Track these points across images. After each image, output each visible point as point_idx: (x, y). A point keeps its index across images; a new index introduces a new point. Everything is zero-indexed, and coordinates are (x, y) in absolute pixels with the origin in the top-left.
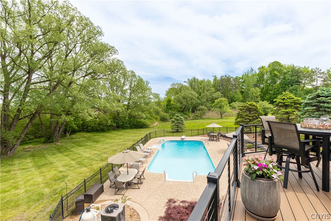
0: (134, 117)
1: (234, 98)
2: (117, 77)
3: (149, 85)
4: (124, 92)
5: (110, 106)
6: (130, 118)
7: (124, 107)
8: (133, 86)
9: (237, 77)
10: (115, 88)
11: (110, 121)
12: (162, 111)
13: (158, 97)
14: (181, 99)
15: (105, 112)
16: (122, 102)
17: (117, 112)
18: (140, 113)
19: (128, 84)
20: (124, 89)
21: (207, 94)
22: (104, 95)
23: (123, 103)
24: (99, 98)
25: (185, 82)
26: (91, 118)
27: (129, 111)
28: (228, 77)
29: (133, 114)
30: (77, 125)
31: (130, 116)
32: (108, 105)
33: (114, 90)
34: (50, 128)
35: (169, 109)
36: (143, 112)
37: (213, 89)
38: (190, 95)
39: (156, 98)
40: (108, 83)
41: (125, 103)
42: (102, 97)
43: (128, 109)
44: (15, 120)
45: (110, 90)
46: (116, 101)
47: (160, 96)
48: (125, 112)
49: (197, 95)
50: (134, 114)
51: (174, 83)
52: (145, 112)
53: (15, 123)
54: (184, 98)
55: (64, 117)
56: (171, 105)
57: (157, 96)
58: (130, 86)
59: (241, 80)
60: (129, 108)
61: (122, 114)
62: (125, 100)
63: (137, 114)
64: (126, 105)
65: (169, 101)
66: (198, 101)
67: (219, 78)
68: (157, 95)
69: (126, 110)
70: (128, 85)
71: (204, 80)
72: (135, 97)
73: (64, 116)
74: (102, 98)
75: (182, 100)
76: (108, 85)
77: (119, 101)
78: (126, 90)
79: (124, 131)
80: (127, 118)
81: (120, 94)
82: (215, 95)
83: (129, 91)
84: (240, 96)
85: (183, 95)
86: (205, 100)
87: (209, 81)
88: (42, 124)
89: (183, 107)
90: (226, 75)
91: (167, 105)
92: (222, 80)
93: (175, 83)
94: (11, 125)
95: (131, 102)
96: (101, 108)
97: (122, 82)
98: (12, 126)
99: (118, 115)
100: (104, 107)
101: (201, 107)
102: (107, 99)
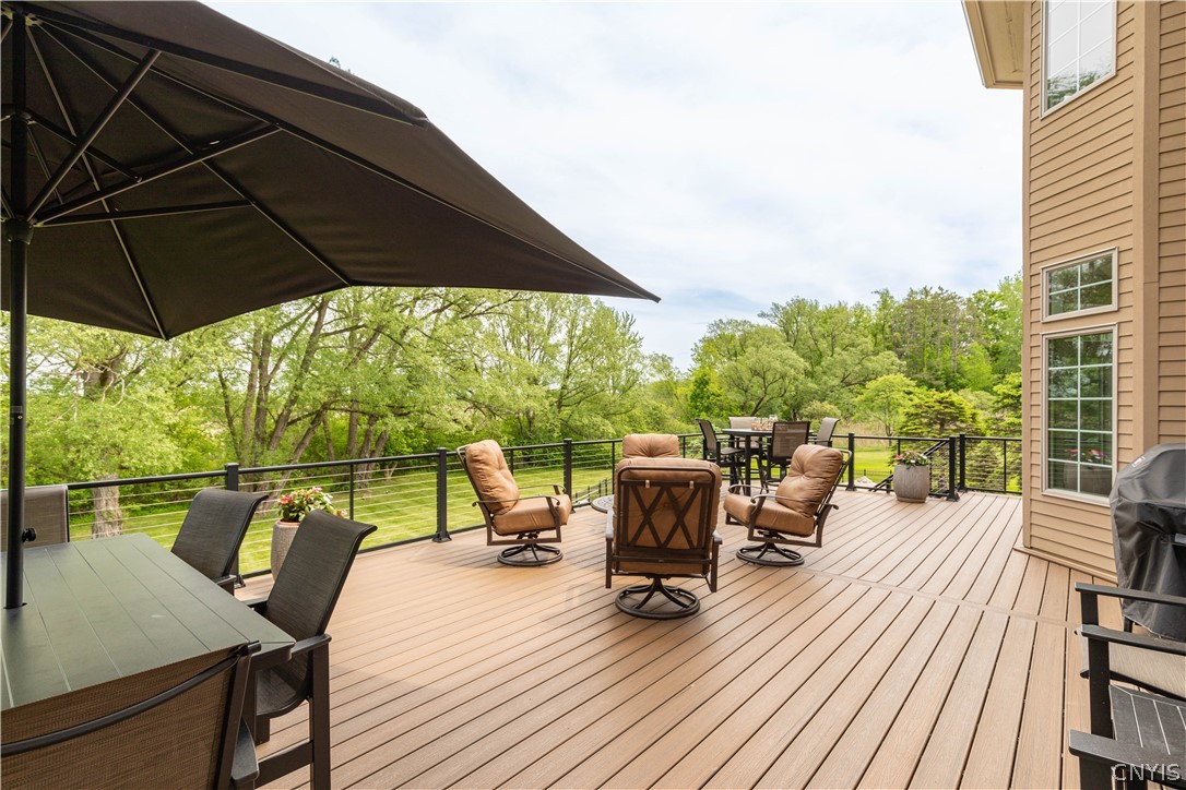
0: (579, 432)
1: (958, 375)
2: (532, 306)
3: (633, 329)
4: (549, 352)
5: (507, 396)
6: (564, 434)
7: (547, 398)
8: (578, 333)
9: (980, 292)
10: (522, 339)
11: (506, 438)
12: (674, 415)
13: (667, 367)
14: (746, 376)
15: (492, 413)
16: (545, 384)
17: (528, 413)
18: (598, 420)
19: (564, 326)
20: (552, 341)
21: (844, 361)
22: (490, 362)
23: (546, 388)
24: (476, 370)
25: (762, 315)
26: (457, 427)
27: (566, 411)
28: (937, 295)
29: (576, 422)
30: (414, 448)
31: (567, 428)
32: (503, 393)
33: (519, 345)
34: (348, 451)
35: (701, 411)
36: (606, 416)
37: (868, 343)
38: (777, 364)
39: (660, 371)
40: (504, 323)
41: (552, 387)
42: (485, 366)
43: (560, 405)
44: (281, 425)
45: (509, 345)
46: (525, 382)
47: (673, 365)
48: (550, 416)
49: (803, 364)
50: (578, 423)
51: (721, 321)
52: (618, 418)
53: (279, 433)
54: (755, 373)
55: (391, 420)
56: (708, 398)
57: (663, 363)
58: (570, 332)
59: (997, 304)
60: (564, 402)
61: (541, 421)
62: (553, 376)
63: (586, 422)
64: (553, 393)
65: (702, 383)
66: (810, 385)
67: (900, 296)
68: (663, 360)
69: (555, 408)
70: (565, 330)
71: (842, 308)
72: (584, 369)
73: (393, 418)
74: (483, 369)
75: (750, 381)
76: (503, 330)
77: (535, 381)
78: (557, 346)
79: (547, 473)
80: (555, 435)
81: (537, 358)
82: (873, 364)
83: (565, 350)
84: (985, 367)
85: (750, 363)
86: (836, 382)
87: (859, 311)
88: (328, 440)
89: (751, 406)
90: (928, 288)
91: (695, 397)
92: (911, 304)
93: (725, 321)
94: (271, 436)
95: (571, 384)
96: (481, 400)
97: (547, 321)
98: (274, 440)
99: (530, 423)
100: (492, 397)
101: (816, 405)
102: (499, 374)
